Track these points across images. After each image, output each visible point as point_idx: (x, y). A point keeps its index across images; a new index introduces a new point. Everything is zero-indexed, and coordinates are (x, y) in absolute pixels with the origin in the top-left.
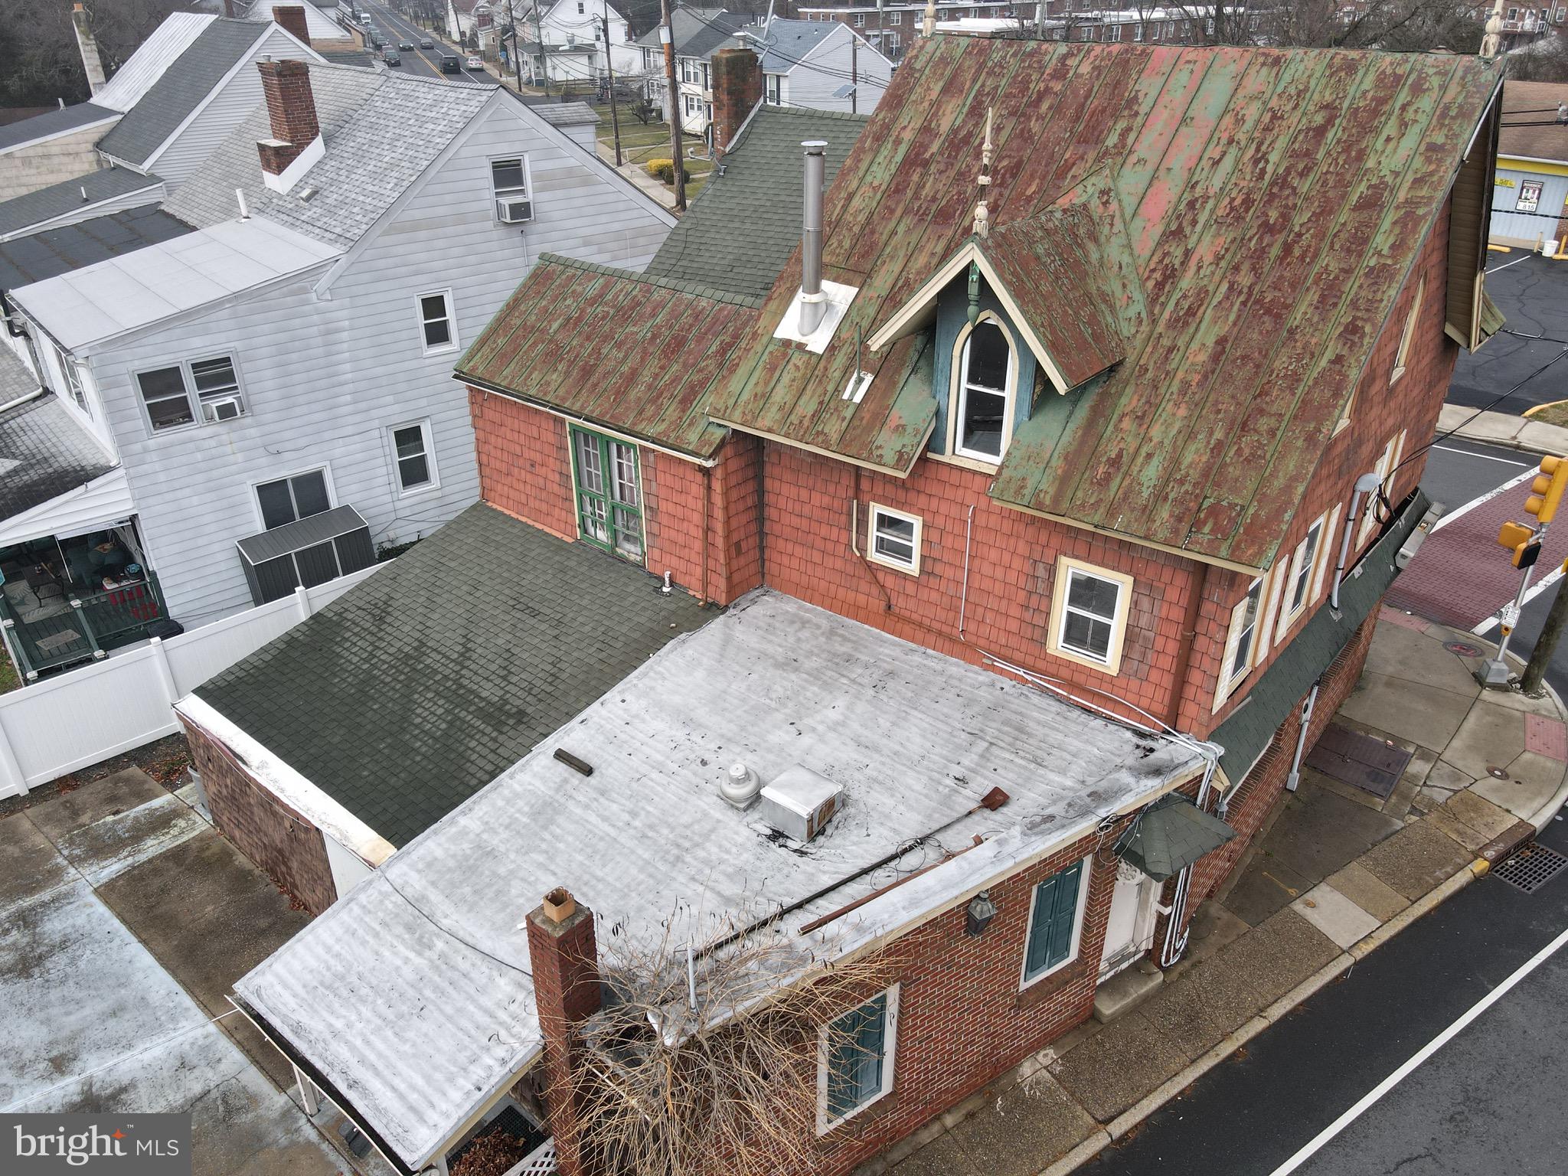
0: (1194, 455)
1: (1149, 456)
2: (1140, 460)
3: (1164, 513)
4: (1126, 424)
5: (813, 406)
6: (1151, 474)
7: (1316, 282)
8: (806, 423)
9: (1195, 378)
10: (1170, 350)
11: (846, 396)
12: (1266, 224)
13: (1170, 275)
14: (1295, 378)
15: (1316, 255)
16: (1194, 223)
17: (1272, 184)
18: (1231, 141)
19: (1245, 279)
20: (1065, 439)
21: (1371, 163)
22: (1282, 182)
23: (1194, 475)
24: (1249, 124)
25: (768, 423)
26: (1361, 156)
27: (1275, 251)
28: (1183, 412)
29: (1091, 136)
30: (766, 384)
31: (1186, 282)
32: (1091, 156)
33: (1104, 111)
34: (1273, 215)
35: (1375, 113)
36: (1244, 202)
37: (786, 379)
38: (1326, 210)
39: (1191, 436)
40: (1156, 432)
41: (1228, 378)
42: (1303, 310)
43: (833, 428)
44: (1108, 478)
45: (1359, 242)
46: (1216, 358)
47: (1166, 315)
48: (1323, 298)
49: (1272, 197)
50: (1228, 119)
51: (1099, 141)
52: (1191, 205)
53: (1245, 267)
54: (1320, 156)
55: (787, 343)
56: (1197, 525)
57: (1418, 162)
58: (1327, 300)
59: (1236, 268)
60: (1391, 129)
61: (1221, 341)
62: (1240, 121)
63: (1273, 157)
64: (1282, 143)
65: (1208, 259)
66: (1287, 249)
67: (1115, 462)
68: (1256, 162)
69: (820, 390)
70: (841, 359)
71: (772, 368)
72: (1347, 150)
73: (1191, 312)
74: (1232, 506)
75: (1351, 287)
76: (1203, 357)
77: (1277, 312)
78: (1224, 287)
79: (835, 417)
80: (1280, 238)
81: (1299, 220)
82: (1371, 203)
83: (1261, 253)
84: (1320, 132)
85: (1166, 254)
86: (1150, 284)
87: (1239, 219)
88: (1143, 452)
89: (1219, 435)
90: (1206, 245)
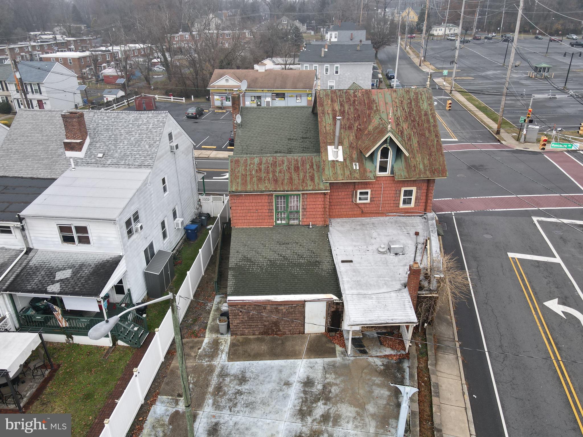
0: (426, 162)
1: (419, 164)
2: (418, 165)
3: (428, 172)
4: (412, 159)
5: (349, 173)
6: (421, 166)
7: (426, 129)
8: (350, 176)
9: (418, 149)
10: (411, 145)
11: (355, 168)
12: (412, 120)
13: (402, 132)
14: (433, 145)
15: (423, 125)
16: (400, 122)
17: (409, 113)
18: (397, 107)
19: (415, 131)
20: (403, 165)
21: (422, 108)
22: (410, 112)
23: (428, 165)
24: (398, 103)
25: (341, 179)
26: (420, 107)
27: (416, 125)
28: (420, 155)
29: (370, 108)
30: (335, 170)
31: (405, 133)
32: (373, 112)
33: (369, 103)
34: (412, 119)
35: (417, 99)
36: (406, 117)
37: (338, 168)
38: (420, 117)
39: (424, 159)
40: (417, 159)
41: (423, 148)
42: (427, 134)
43: (357, 175)
44: (415, 170)
45: (428, 121)
46: (419, 144)
47: (406, 139)
48: (429, 132)
49: (410, 116)
50: (394, 103)
51: (372, 109)
52: (397, 118)
53: (413, 128)
54: (413, 107)
55: (333, 161)
56: (434, 173)
57: (429, 107)
58: (430, 131)
59: (412, 129)
60: (421, 102)
61: (418, 142)
62: (396, 103)
63: (406, 108)
64: (405, 106)
65: (407, 128)
66: (418, 124)
67: (414, 166)
68: (404, 110)
69: (348, 169)
70: (348, 162)
71: (334, 167)
72: (417, 106)
73: (410, 138)
74: (437, 168)
75: (432, 128)
76: (417, 145)
77: (423, 135)
78: (412, 132)
79: (355, 173)
80: (416, 122)
81: (417, 119)
82: (426, 114)
83: (414, 126)
84: (411, 103)
85: (399, 128)
86: (400, 134)
87: (407, 120)
88: (418, 163)
89: (428, 157)
90: (405, 126)
